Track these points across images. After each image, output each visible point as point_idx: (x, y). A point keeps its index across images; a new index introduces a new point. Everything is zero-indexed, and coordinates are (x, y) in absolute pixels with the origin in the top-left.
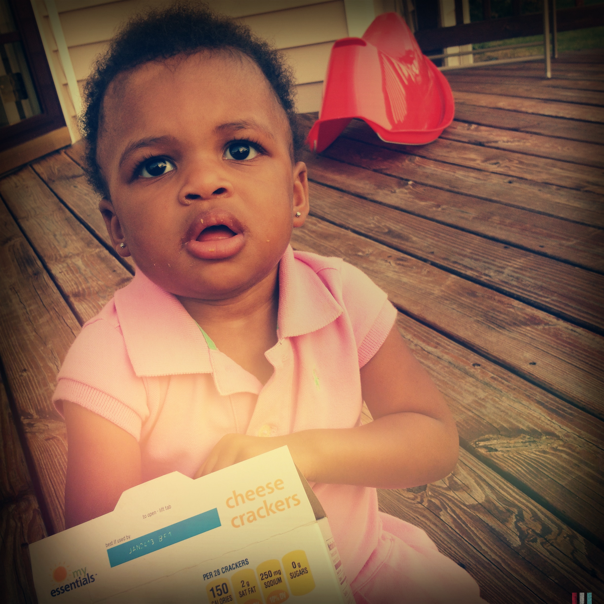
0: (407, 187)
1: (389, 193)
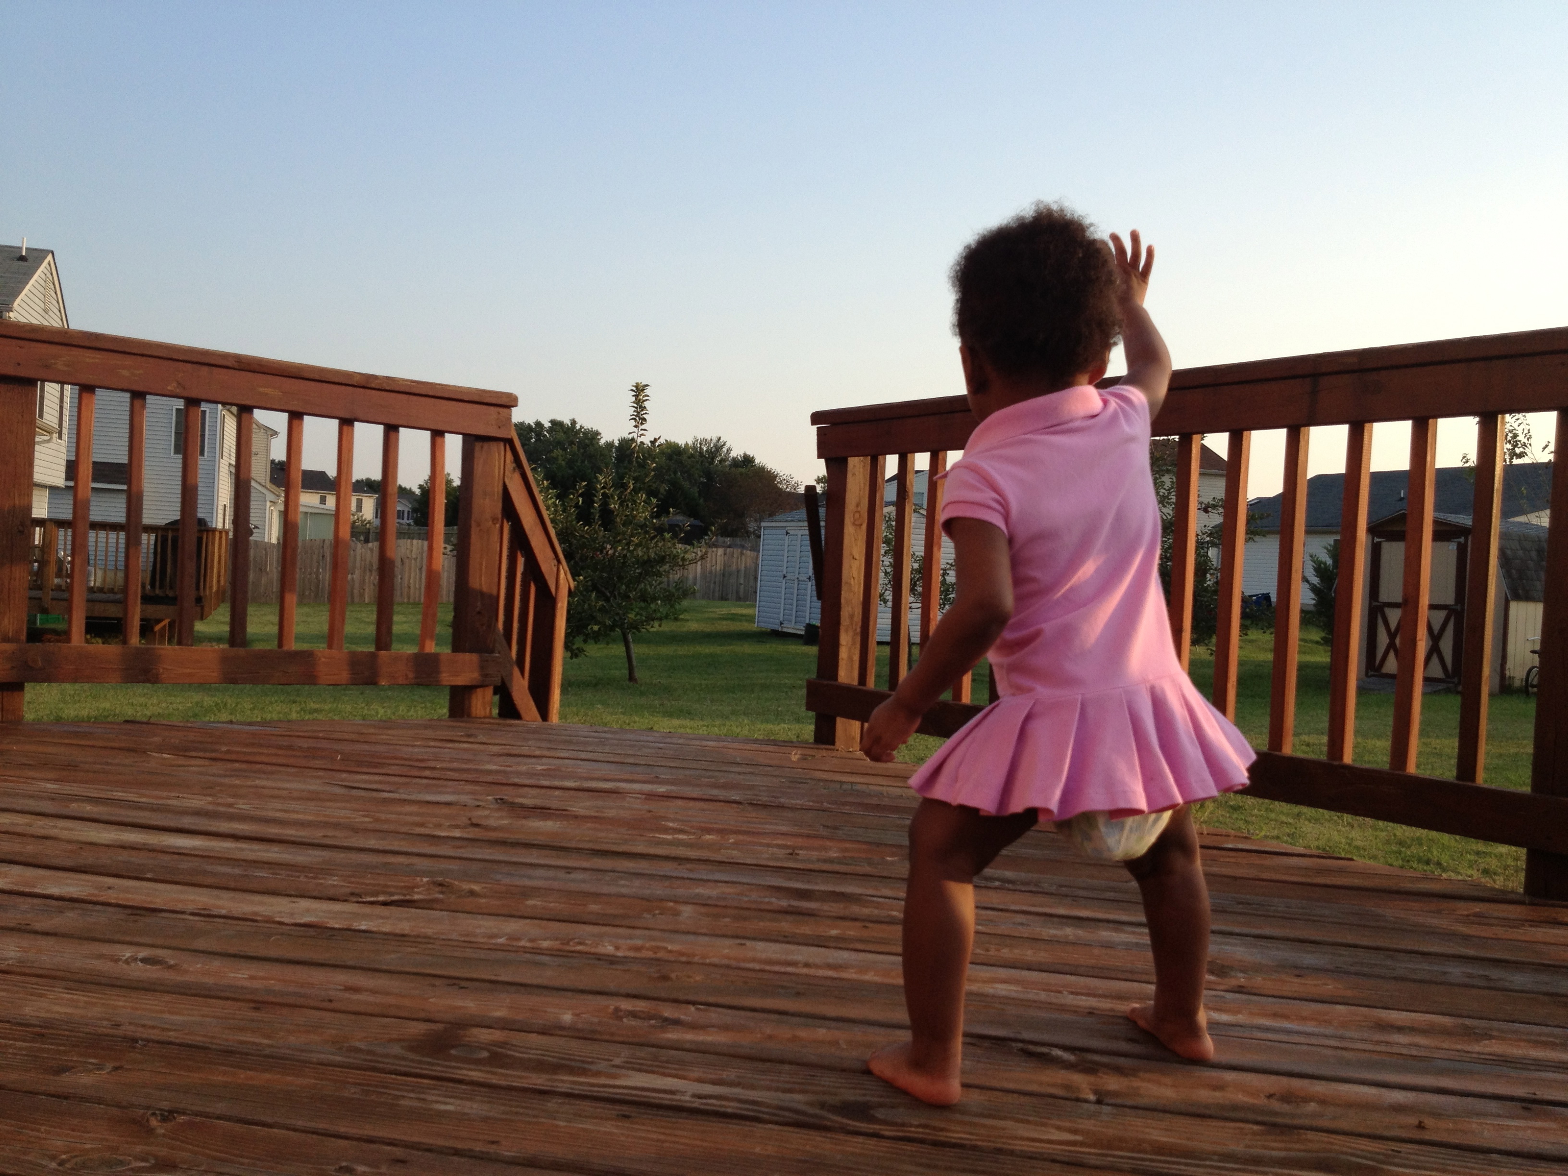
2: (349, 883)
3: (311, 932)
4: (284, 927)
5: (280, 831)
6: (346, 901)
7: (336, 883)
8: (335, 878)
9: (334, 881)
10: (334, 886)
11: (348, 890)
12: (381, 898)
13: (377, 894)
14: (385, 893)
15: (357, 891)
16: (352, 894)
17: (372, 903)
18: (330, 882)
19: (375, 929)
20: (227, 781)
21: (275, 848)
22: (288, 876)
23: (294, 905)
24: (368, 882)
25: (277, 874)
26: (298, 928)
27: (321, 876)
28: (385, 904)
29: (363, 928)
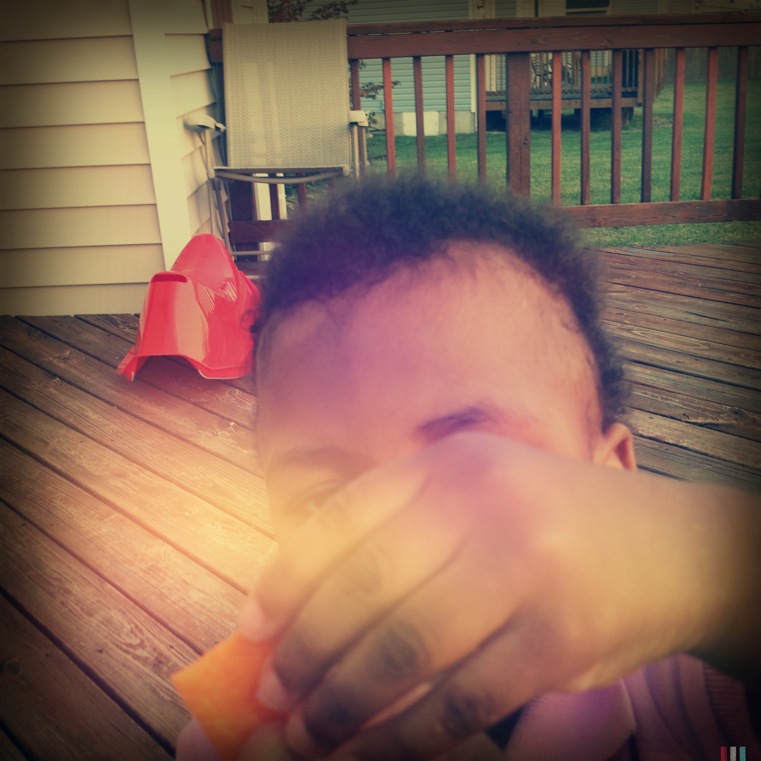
0: (228, 429)
1: (211, 435)
2: (684, 405)
3: (656, 445)
4: (642, 439)
5: (654, 355)
6: (680, 420)
7: (677, 404)
8: (677, 400)
9: (675, 402)
10: (676, 407)
11: (682, 411)
12: (700, 421)
13: (697, 418)
14: (702, 415)
15: (687, 412)
16: (684, 415)
17: (694, 424)
18: (674, 403)
19: (691, 447)
20: (631, 306)
21: (649, 371)
22: (652, 396)
23: (651, 420)
24: (694, 405)
25: (645, 394)
26: (650, 441)
27: (669, 398)
28: (701, 425)
29: (685, 445)
